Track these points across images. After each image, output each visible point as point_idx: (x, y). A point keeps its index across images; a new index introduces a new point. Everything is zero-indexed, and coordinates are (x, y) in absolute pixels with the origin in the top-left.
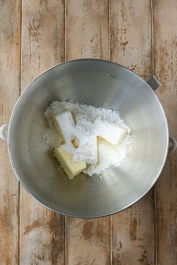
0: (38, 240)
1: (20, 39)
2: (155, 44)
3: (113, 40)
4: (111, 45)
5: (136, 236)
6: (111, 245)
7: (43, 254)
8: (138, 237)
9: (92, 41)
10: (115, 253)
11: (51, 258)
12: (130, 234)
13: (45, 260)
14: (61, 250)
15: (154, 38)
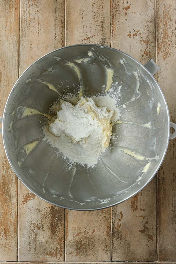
0: (37, 209)
1: (19, 3)
2: (159, 8)
3: (115, 5)
4: (112, 10)
5: (137, 206)
6: (112, 215)
7: (43, 224)
8: (139, 207)
9: (93, 5)
10: (116, 224)
11: (50, 228)
12: (131, 204)
13: (44, 230)
14: (61, 220)
15: (157, 2)
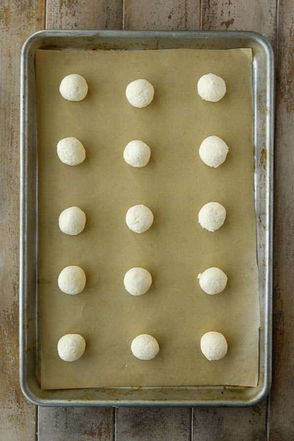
1: (43, 11)
2: (283, 24)
3: (208, 16)
4: (203, 25)
9: (170, 17)
